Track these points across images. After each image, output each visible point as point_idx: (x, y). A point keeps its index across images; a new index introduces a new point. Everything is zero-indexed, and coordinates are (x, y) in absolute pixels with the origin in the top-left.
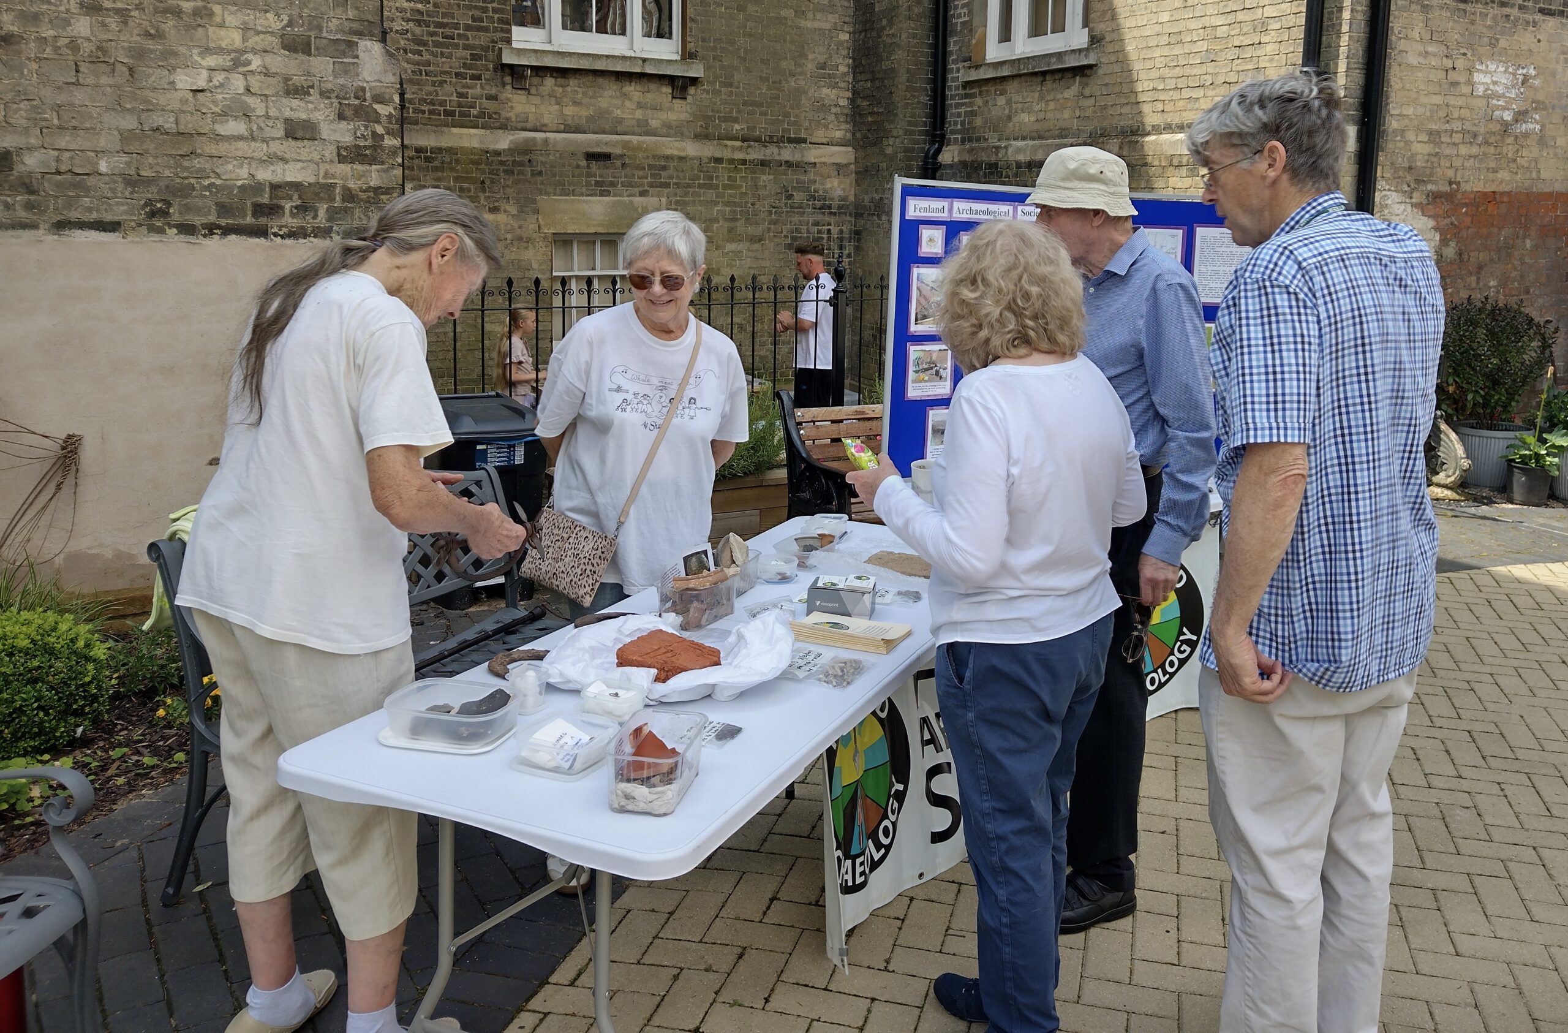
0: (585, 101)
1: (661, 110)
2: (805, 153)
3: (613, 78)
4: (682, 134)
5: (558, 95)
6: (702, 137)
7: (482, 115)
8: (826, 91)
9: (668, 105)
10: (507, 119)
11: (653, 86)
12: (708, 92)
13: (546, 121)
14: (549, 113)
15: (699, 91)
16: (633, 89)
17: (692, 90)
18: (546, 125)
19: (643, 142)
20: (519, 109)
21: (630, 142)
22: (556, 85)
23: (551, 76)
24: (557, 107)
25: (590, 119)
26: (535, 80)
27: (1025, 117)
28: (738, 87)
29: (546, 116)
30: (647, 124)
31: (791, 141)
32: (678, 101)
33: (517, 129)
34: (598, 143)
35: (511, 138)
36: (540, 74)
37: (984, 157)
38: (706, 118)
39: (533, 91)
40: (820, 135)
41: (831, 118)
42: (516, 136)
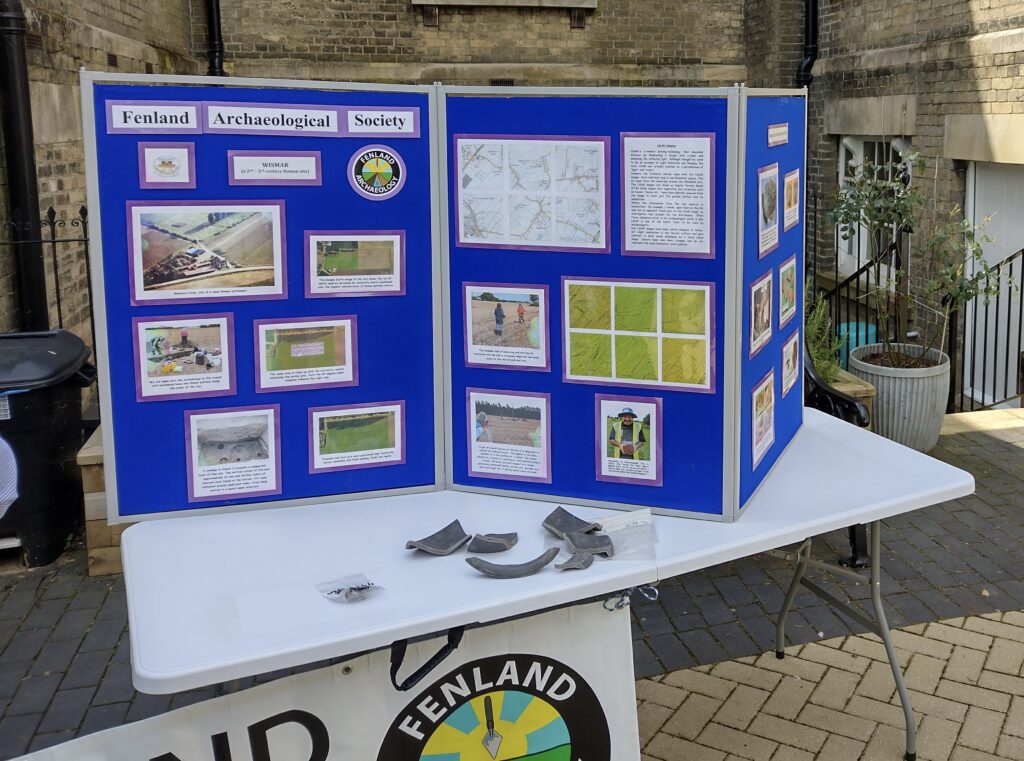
0: (490, 34)
1: (560, 39)
2: (698, 72)
3: (515, 13)
4: (581, 60)
5: (465, 30)
6: (600, 62)
7: (398, 50)
8: (718, 15)
9: (566, 34)
10: (420, 53)
11: (552, 18)
12: (604, 21)
13: (455, 53)
14: (458, 47)
15: (596, 21)
16: (533, 21)
17: (589, 20)
18: (455, 57)
19: (543, 68)
20: (431, 43)
21: (531, 69)
22: (463, 21)
23: (459, 13)
24: (465, 41)
25: (495, 50)
26: (444, 18)
27: (877, 26)
28: (633, 15)
29: (455, 49)
30: (547, 52)
31: (684, 62)
32: (576, 30)
33: (429, 61)
34: (501, 71)
35: (423, 69)
36: (449, 12)
37: (843, 68)
38: (603, 45)
39: (443, 27)
40: (714, 55)
41: (725, 39)
42: (427, 68)
